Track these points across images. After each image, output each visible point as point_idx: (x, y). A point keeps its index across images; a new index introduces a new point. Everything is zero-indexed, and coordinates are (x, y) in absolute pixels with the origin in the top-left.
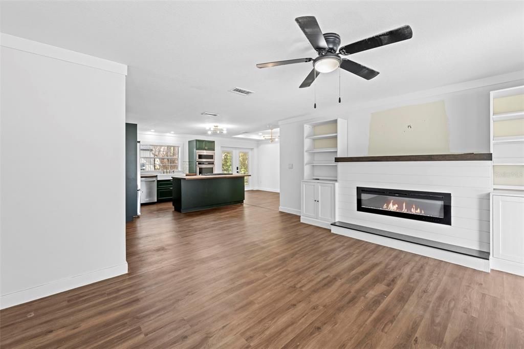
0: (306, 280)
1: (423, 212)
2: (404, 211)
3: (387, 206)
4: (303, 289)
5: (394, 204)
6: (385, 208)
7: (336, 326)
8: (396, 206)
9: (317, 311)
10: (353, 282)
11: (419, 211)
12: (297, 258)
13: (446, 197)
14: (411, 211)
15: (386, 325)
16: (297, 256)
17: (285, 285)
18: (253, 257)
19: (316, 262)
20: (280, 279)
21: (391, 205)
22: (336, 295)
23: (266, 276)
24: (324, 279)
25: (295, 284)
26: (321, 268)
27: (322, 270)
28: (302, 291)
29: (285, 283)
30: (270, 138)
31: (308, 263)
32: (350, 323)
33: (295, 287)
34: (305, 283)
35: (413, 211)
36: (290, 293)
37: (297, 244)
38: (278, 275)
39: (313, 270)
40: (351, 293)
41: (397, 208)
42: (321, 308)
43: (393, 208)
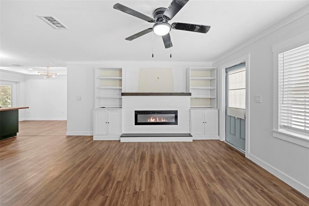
0: (137, 182)
1: (167, 121)
2: (158, 121)
3: (150, 120)
4: (143, 190)
5: (153, 119)
6: (149, 121)
7: (181, 202)
8: (154, 119)
9: (164, 200)
10: (161, 169)
11: (165, 120)
12: (117, 169)
13: (176, 112)
14: (161, 121)
15: (195, 185)
16: (114, 167)
17: (129, 195)
18: (79, 186)
19: (131, 166)
20: (120, 192)
21: (151, 119)
22: (162, 182)
23: (108, 196)
24: (146, 175)
25: (135, 190)
26: (138, 168)
27: (140, 170)
28: (144, 192)
29: (127, 193)
30: (47, 74)
31: (127, 169)
32: (184, 195)
33: (136, 192)
34: (139, 184)
35: (162, 121)
36: (138, 199)
37: (106, 158)
38: (115, 190)
39: (135, 172)
40: (167, 177)
41: (154, 120)
42: (164, 196)
43: (152, 120)
